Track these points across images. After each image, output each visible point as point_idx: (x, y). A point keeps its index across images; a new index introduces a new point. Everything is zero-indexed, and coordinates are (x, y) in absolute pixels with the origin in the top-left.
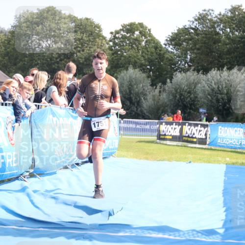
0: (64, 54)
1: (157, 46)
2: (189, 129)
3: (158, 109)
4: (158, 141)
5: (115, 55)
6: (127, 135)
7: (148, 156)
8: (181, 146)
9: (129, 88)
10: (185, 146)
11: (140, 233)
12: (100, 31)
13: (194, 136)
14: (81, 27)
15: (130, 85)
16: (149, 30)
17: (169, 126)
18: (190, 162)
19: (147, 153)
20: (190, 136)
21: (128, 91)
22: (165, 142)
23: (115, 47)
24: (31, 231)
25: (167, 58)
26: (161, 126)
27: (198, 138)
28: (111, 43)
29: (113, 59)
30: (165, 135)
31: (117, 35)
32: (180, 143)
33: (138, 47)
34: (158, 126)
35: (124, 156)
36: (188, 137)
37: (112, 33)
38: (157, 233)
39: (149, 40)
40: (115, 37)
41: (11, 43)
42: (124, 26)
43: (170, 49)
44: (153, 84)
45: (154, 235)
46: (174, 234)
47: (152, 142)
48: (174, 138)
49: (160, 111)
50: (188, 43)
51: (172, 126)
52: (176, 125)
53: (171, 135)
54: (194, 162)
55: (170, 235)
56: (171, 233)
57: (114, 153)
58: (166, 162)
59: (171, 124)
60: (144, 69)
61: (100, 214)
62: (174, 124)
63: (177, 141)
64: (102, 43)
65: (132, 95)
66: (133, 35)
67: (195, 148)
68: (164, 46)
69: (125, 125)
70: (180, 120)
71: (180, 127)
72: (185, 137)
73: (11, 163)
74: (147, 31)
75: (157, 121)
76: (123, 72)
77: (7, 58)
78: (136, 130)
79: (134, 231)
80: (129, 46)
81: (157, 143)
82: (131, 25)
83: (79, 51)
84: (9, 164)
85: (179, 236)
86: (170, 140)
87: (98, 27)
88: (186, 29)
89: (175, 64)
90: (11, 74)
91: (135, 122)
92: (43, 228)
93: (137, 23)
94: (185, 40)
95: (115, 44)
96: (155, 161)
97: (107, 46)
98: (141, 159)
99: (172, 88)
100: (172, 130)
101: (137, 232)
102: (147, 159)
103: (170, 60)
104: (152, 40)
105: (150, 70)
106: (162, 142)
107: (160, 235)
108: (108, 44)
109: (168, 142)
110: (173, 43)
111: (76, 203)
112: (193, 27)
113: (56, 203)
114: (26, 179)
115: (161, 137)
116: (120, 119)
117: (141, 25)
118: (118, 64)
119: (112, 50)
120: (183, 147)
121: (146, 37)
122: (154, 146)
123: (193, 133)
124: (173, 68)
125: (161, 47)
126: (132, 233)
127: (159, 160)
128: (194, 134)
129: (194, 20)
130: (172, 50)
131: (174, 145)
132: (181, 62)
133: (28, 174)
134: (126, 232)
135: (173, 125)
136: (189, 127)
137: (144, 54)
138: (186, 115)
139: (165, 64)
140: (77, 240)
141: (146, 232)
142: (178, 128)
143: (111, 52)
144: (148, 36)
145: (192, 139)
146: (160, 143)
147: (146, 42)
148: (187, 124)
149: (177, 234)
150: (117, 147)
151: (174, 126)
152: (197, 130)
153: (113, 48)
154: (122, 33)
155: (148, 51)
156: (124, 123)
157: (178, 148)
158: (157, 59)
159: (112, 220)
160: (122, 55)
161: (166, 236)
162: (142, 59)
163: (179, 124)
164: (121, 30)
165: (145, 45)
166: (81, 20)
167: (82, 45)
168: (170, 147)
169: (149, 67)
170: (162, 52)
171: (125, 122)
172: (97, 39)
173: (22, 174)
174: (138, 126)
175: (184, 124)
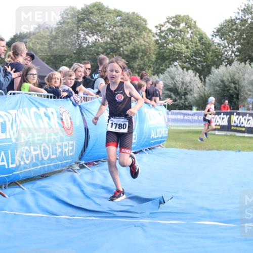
0: (111, 48)
1: (202, 38)
2: (237, 119)
8: (230, 136)
12: (146, 24)
13: (242, 125)
14: (128, 21)
16: (195, 22)
17: (216, 116)
18: (240, 151)
20: (239, 125)
22: (213, 132)
25: (213, 50)
27: (247, 127)
28: (157, 37)
29: (159, 52)
32: (229, 133)
33: (183, 39)
35: (172, 147)
36: (237, 126)
37: (156, 27)
39: (194, 31)
42: (169, 19)
48: (223, 128)
51: (220, 116)
52: (224, 115)
53: (219, 125)
54: (244, 151)
58: (216, 151)
59: (219, 114)
63: (225, 131)
64: (148, 36)
66: (179, 27)
67: (244, 137)
69: (173, 117)
70: (227, 110)
71: (228, 116)
72: (234, 126)
73: (67, 153)
74: (193, 22)
78: (183, 121)
82: (177, 17)
83: (126, 45)
84: (65, 153)
86: (218, 130)
87: (145, 20)
88: (232, 20)
89: (222, 55)
91: (183, 114)
93: (182, 15)
94: (231, 31)
95: (161, 38)
96: (205, 151)
97: (154, 39)
98: (189, 149)
100: (220, 120)
102: (196, 149)
104: (197, 31)
108: (154, 37)
109: (217, 133)
110: (220, 34)
112: (239, 17)
116: (168, 111)
117: (187, 17)
118: (164, 56)
119: (158, 43)
120: (232, 137)
121: (191, 29)
123: (241, 122)
124: (220, 58)
125: (207, 37)
127: (208, 150)
130: (219, 42)
131: (222, 135)
132: (227, 53)
135: (221, 114)
142: (226, 118)
143: (157, 45)
144: (192, 27)
145: (240, 129)
147: (192, 33)
148: (235, 114)
151: (222, 116)
152: (245, 119)
153: (160, 41)
154: (167, 25)
156: (171, 114)
157: (226, 138)
163: (227, 114)
164: (166, 22)
165: (191, 37)
166: (128, 14)
167: (129, 39)
168: (219, 137)
171: (173, 114)
172: (144, 32)
174: (186, 117)
175: (233, 114)
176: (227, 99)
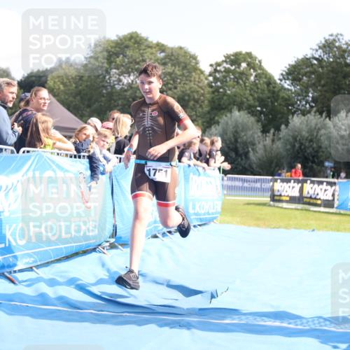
1: (270, 82)
2: (312, 188)
3: (271, 162)
4: (272, 203)
5: (216, 93)
6: (232, 195)
7: (258, 221)
8: (301, 210)
9: (234, 136)
10: (306, 210)
11: (251, 320)
12: (197, 63)
13: (318, 197)
14: (173, 58)
15: (236, 132)
16: (260, 62)
17: (285, 184)
18: (313, 230)
20: (313, 197)
21: (233, 140)
22: (280, 205)
23: (215, 83)
25: (283, 97)
26: (275, 184)
27: (324, 200)
28: (211, 78)
29: (213, 98)
31: (218, 68)
32: (300, 206)
33: (245, 83)
34: (271, 183)
35: (228, 223)
36: (311, 198)
37: (211, 65)
38: (273, 320)
39: (259, 74)
40: (216, 71)
41: (84, 79)
42: (227, 57)
43: (286, 86)
44: (265, 131)
45: (270, 323)
46: (295, 322)
47: (264, 204)
48: (293, 200)
49: (274, 165)
50: (309, 77)
51: (289, 184)
52: (294, 182)
53: (288, 196)
54: (319, 230)
55: (290, 323)
56: (291, 321)
57: (215, 218)
58: (283, 230)
59: (288, 181)
60: (253, 112)
61: (199, 295)
62: (292, 181)
63: (295, 203)
64: (199, 78)
65: (238, 145)
66: (239, 68)
67: (319, 212)
68: (278, 81)
69: (230, 183)
70: (299, 176)
71: (300, 185)
72: (307, 198)
74: (257, 62)
75: (270, 178)
76: (226, 116)
77: (78, 98)
78: (242, 189)
79: (243, 317)
80: (234, 81)
81: (270, 205)
82: (237, 55)
83: (170, 89)
85: (301, 324)
86: (287, 202)
87: (194, 57)
88: (307, 59)
89: (293, 105)
91: (242, 179)
92: (128, 312)
93: (244, 52)
94: (305, 74)
95: (216, 80)
96: (269, 229)
97: (206, 82)
98: (249, 226)
99: (289, 135)
100: (290, 189)
101: (247, 318)
102: (258, 226)
103: (286, 100)
104: (263, 74)
105: (261, 112)
106: (277, 204)
108: (207, 79)
109: (285, 205)
110: (290, 77)
111: (169, 281)
112: (317, 56)
114: (105, 251)
115: (275, 198)
116: (223, 175)
117: (249, 55)
118: (220, 105)
119: (211, 87)
120: (304, 212)
121: (255, 70)
122: (267, 209)
123: (316, 193)
124: (291, 110)
125: (275, 82)
126: (241, 320)
128: (318, 194)
130: (289, 87)
131: (292, 209)
132: (301, 102)
133: (108, 244)
135: (290, 182)
136: (312, 185)
137: (252, 93)
139: (280, 105)
140: (171, 328)
143: (210, 89)
144: (257, 68)
145: (315, 201)
146: (274, 206)
147: (256, 76)
148: (309, 182)
150: (220, 210)
151: (292, 184)
152: (321, 189)
153: (213, 84)
154: (225, 65)
155: (258, 88)
156: (227, 180)
157: (297, 212)
158: (269, 98)
159: (216, 303)
160: (225, 94)
162: (251, 98)
163: (298, 181)
164: (223, 61)
165: (255, 81)
166: (172, 48)
167: (174, 81)
168: (287, 211)
169: (259, 109)
170: (276, 89)
171: (229, 179)
172: (194, 74)
173: (100, 245)
174: (246, 185)
175: (306, 181)
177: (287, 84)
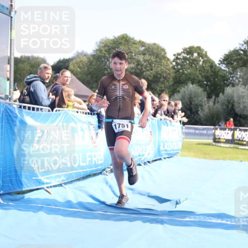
1: (212, 65)
2: (240, 134)
3: (213, 117)
4: (214, 143)
5: (178, 73)
6: (188, 138)
7: (206, 155)
8: (233, 148)
9: (190, 100)
10: (236, 148)
11: (202, 219)
12: (165, 53)
13: (244, 140)
14: (149, 50)
15: (191, 98)
16: (206, 52)
17: (222, 131)
18: (241, 161)
19: (205, 154)
20: (241, 139)
21: (189, 103)
22: (219, 144)
23: (177, 66)
24: (114, 216)
25: (221, 75)
26: (216, 131)
28: (174, 63)
29: (175, 76)
30: (220, 139)
31: (179, 57)
32: (232, 146)
33: (196, 66)
34: (214, 131)
35: (186, 156)
36: (239, 140)
37: (174, 55)
38: (216, 219)
39: (205, 60)
40: (177, 58)
41: (93, 64)
42: (185, 50)
43: (223, 68)
44: (209, 97)
45: (214, 220)
46: (231, 220)
47: (209, 144)
48: (227, 141)
49: (215, 119)
50: (238, 62)
51: (225, 131)
53: (224, 139)
54: (245, 161)
55: (227, 221)
56: (228, 219)
57: (178, 153)
59: (225, 129)
60: (201, 85)
61: (168, 203)
62: (227, 129)
63: (229, 143)
64: (167, 63)
65: (192, 106)
66: (192, 57)
67: (245, 149)
68: (218, 65)
69: (187, 131)
70: (232, 126)
72: (237, 140)
73: (97, 161)
74: (204, 53)
75: (213, 127)
76: (184, 87)
77: (89, 76)
78: (195, 134)
79: (197, 217)
80: (189, 65)
81: (213, 145)
82: (191, 48)
83: (148, 70)
84: (95, 162)
85: (235, 222)
86: (224, 143)
87: (163, 50)
88: (237, 50)
89: (227, 80)
90: (94, 89)
91: (195, 128)
92: (123, 213)
93: (195, 47)
94: (235, 60)
95: (177, 64)
96: (213, 160)
97: (171, 65)
98: (200, 158)
99: (225, 100)
100: (226, 134)
101: (200, 217)
102: (205, 158)
103: (223, 77)
104: (208, 60)
105: (207, 85)
106: (217, 144)
107: (219, 221)
108: (171, 63)
109: (222, 145)
110: (225, 62)
111: (149, 193)
112: (243, 49)
113: (133, 194)
114: (108, 174)
115: (216, 140)
116: (183, 125)
117: (199, 48)
118: (180, 80)
119: (174, 69)
120: (235, 149)
121: (202, 58)
122: (211, 148)
124: (226, 83)
125: (216, 66)
126: (196, 219)
127: (216, 159)
128: (244, 138)
129: (243, 43)
130: (225, 69)
131: (227, 147)
132: (232, 78)
133: (109, 169)
134: (191, 218)
136: (240, 132)
137: (201, 72)
138: (237, 122)
139: (219, 80)
140: (151, 223)
141: (207, 218)
142: (231, 133)
143: (174, 71)
144: (204, 57)
145: (242, 142)
146: (215, 145)
147: (203, 62)
148: (238, 130)
149: (233, 220)
150: (181, 148)
151: (227, 131)
153: (176, 67)
154: (183, 54)
155: (204, 70)
157: (230, 149)
158: (212, 76)
159: (179, 208)
160: (183, 73)
161: (224, 222)
162: (200, 76)
163: (231, 129)
164: (182, 52)
165: (203, 65)
166: (149, 44)
167: (151, 65)
168: (224, 149)
169: (205, 83)
170: (216, 70)
171: (186, 128)
172: (163, 61)
173: (104, 170)
174: (197, 132)
175: (236, 130)
176: (232, 117)
177: (223, 67)
